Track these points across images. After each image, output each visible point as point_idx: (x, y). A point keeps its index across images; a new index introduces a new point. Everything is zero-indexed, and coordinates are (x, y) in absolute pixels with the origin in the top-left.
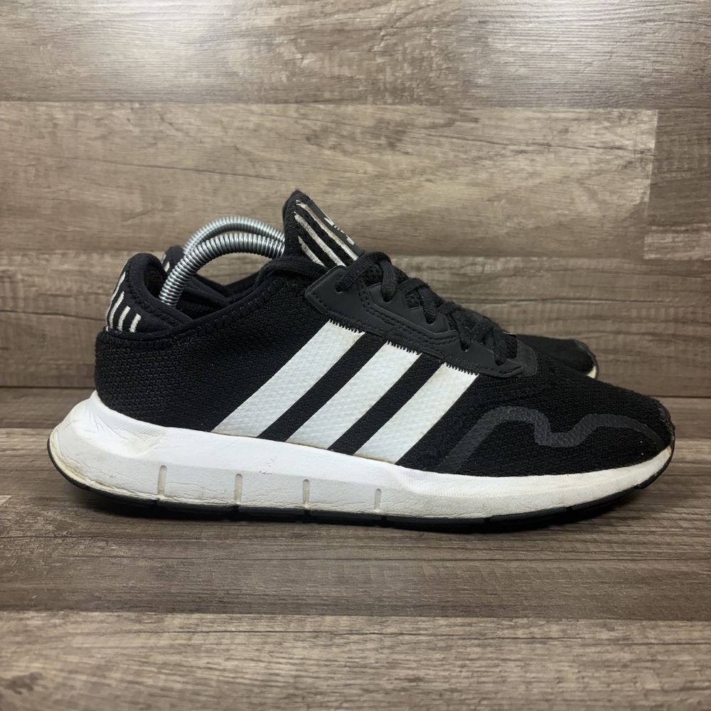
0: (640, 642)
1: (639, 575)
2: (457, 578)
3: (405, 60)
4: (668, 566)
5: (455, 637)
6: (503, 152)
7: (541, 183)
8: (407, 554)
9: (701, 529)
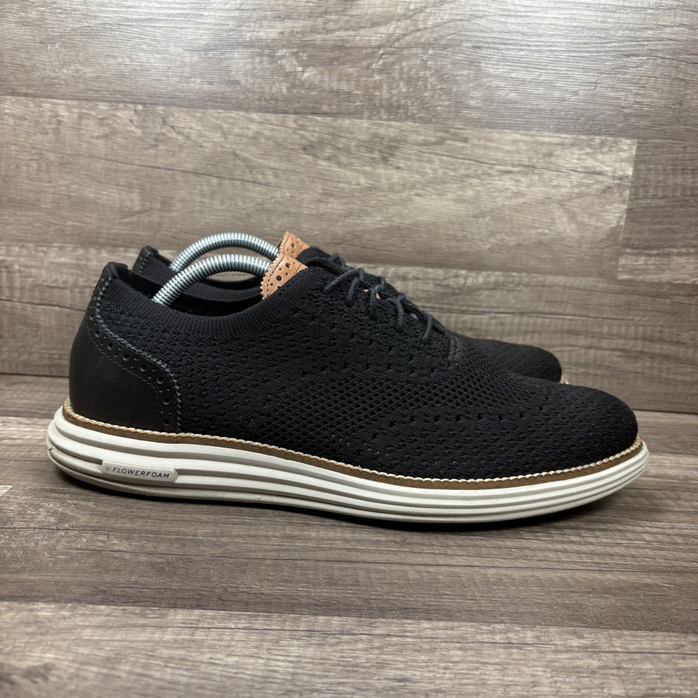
0: (607, 650)
1: (606, 585)
2: (439, 583)
3: (401, 79)
4: (633, 578)
5: (439, 640)
6: (490, 171)
7: (524, 203)
8: (392, 558)
9: (663, 543)
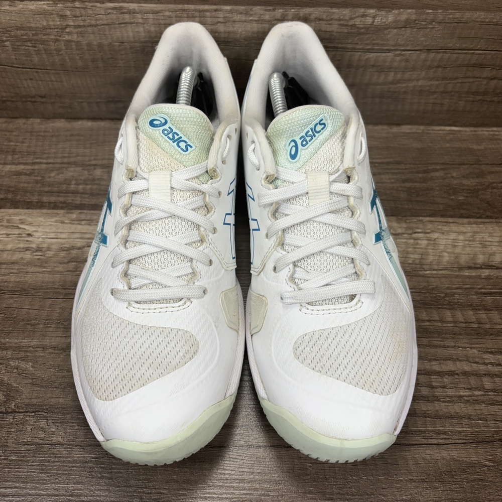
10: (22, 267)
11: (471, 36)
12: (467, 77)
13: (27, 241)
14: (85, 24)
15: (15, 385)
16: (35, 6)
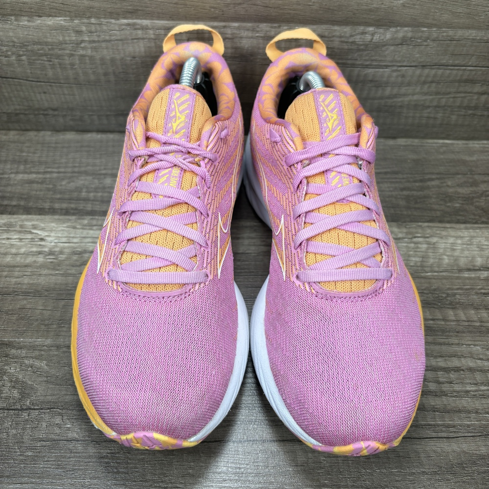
10: (35, 270)
11: (463, 53)
12: (459, 92)
13: (40, 245)
14: (99, 39)
15: (30, 383)
16: (52, 21)
